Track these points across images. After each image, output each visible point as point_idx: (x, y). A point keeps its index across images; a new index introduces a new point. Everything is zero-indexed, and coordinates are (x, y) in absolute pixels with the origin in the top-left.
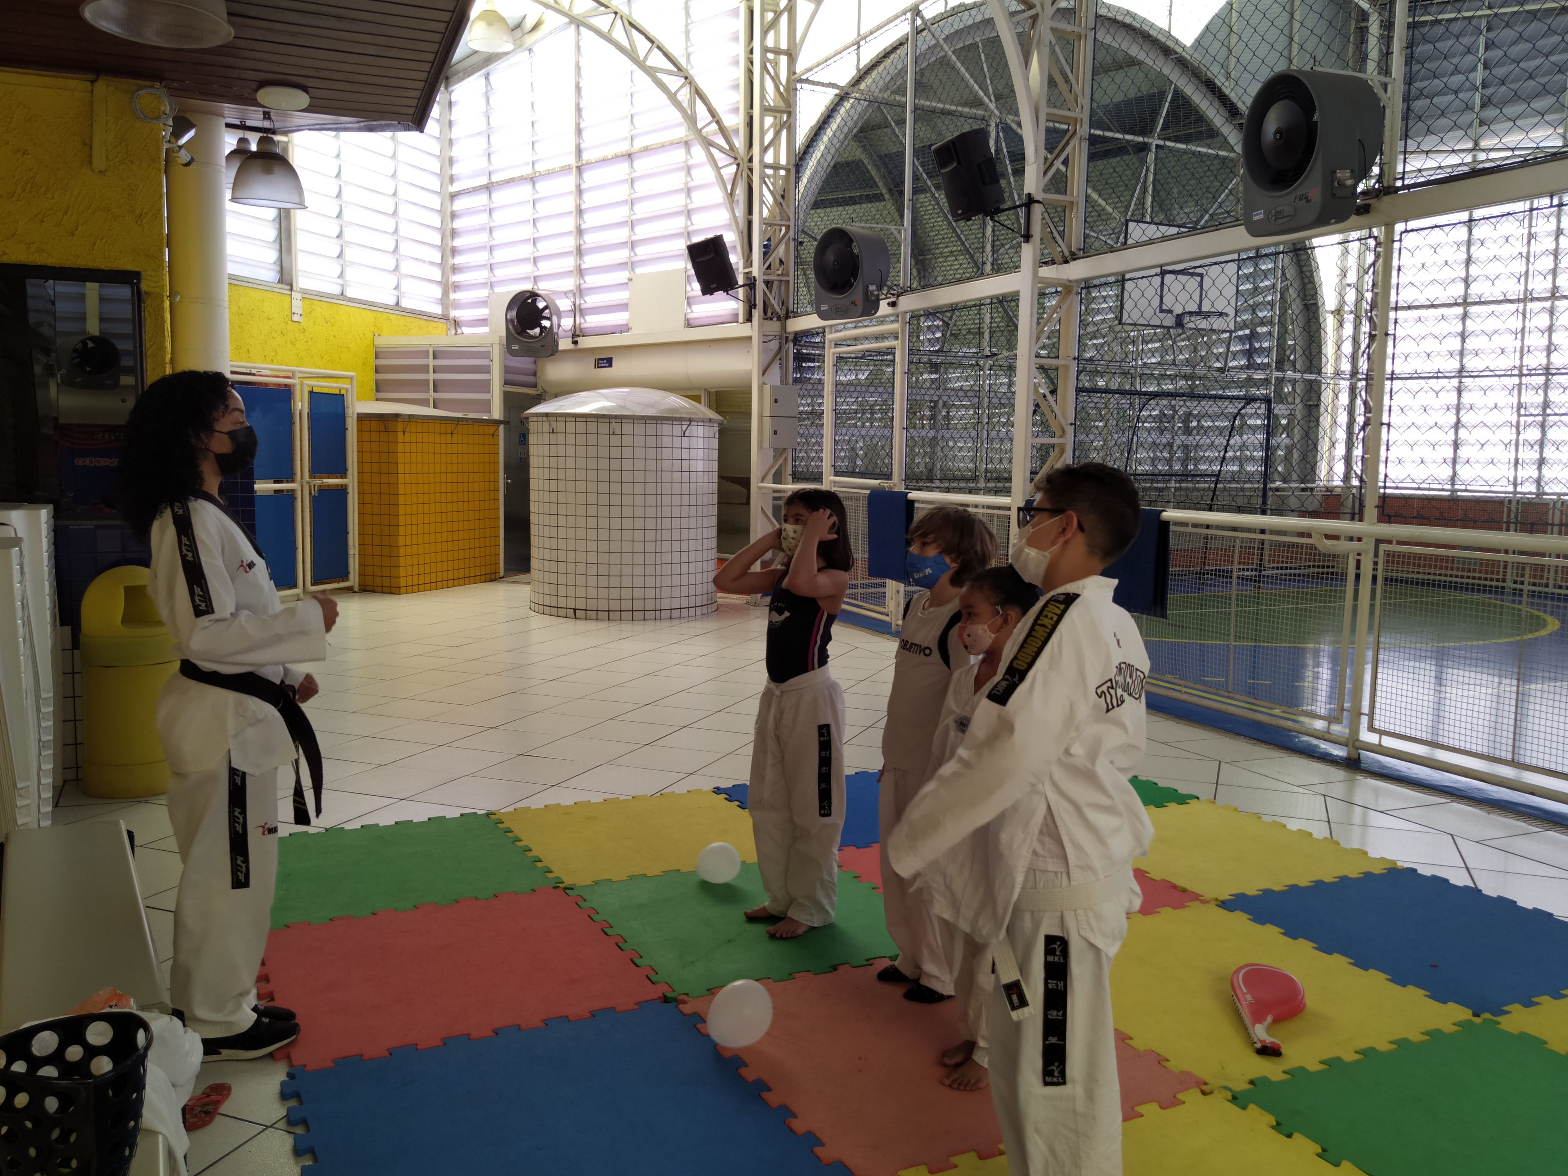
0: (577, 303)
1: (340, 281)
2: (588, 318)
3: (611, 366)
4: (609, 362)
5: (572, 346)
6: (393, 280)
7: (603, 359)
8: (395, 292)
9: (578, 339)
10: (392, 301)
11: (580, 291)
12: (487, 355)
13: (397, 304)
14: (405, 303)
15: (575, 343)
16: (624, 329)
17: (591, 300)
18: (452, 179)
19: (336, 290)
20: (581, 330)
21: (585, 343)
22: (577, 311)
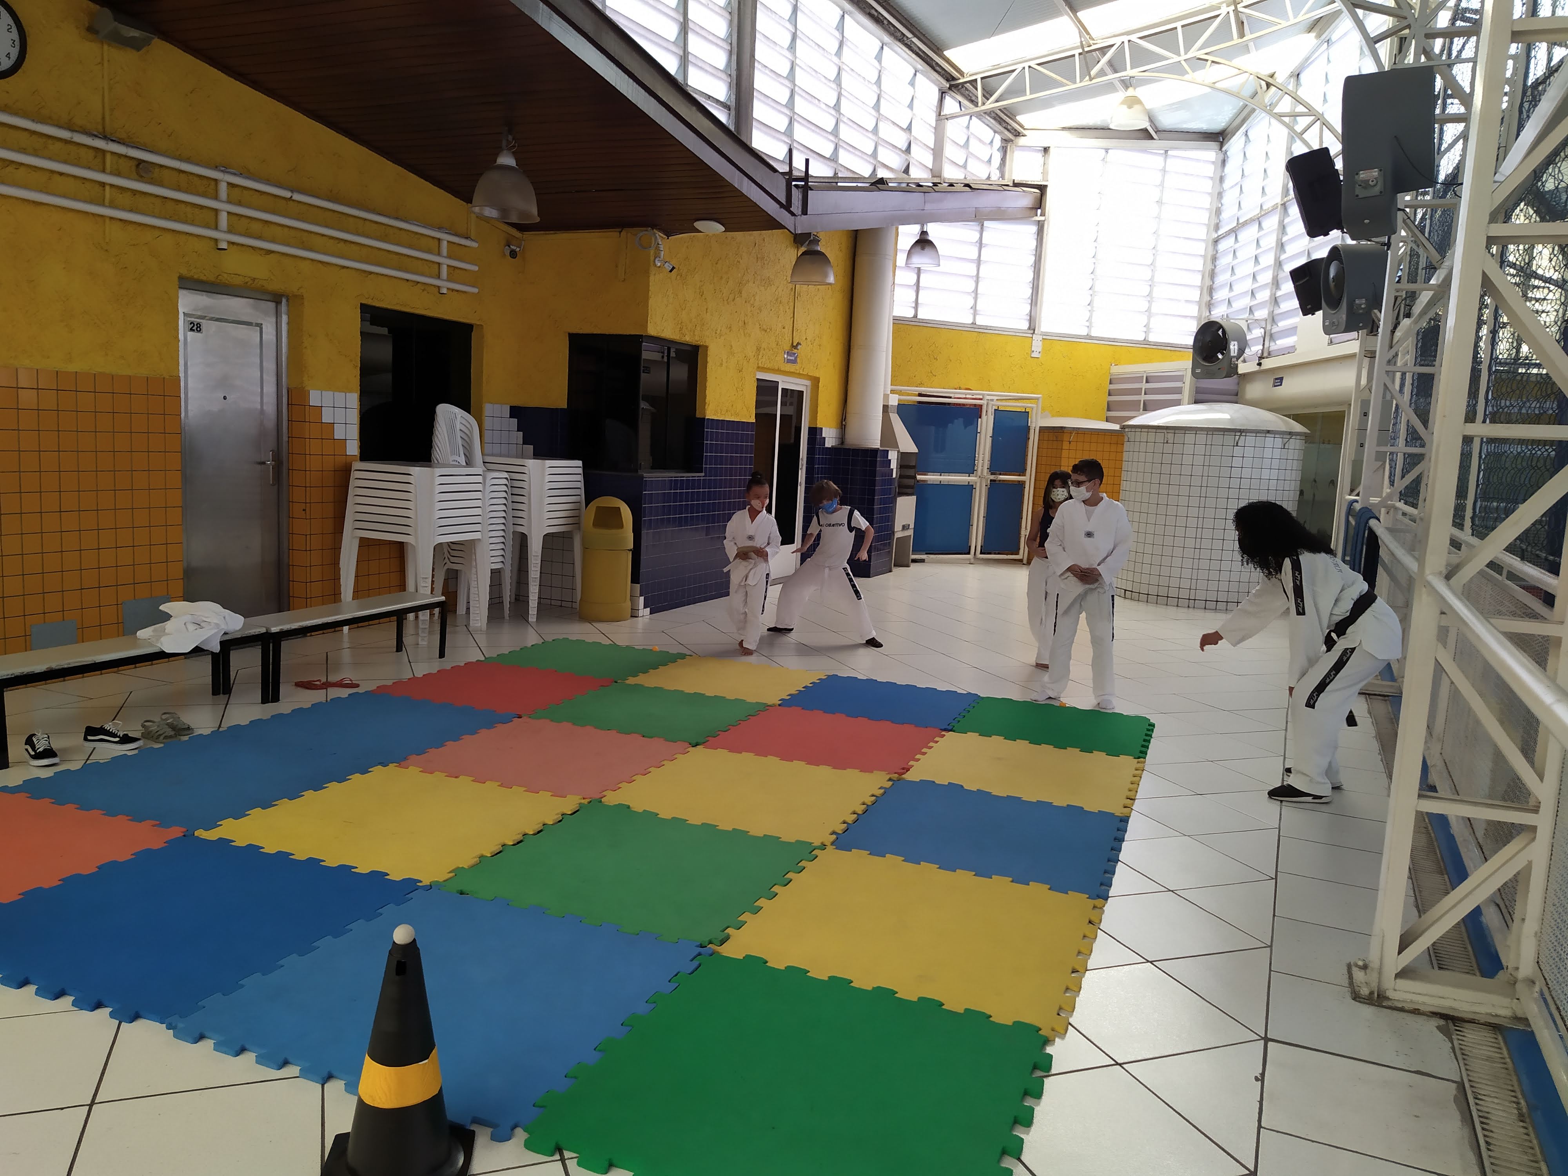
0: (1269, 328)
1: (1088, 324)
2: (1279, 342)
3: (1281, 385)
4: (1281, 379)
5: (1257, 368)
6: (1144, 319)
7: (1276, 379)
8: (1145, 329)
9: (1262, 361)
10: (1141, 337)
11: (1273, 319)
12: (1180, 378)
13: (1145, 340)
14: (1152, 338)
15: (1260, 364)
16: (1291, 350)
17: (1283, 324)
18: (1217, 227)
19: (1084, 332)
20: (1269, 354)
21: (1268, 364)
22: (1269, 336)
